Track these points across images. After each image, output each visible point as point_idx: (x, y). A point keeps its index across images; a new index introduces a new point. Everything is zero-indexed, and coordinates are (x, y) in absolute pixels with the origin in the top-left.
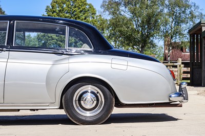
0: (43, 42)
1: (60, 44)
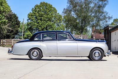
0: (30, 26)
1: (39, 28)
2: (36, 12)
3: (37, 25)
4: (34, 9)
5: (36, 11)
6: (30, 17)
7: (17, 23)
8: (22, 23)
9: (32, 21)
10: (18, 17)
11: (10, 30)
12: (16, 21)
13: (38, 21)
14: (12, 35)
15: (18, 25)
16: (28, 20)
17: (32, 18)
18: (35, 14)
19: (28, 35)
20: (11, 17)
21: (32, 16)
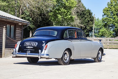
1: (115, 24)
2: (112, 7)
3: (113, 20)
4: (110, 3)
5: (112, 5)
6: (105, 12)
7: (91, 20)
8: (98, 19)
9: (107, 16)
10: (92, 13)
11: (81, 27)
12: (90, 17)
13: (114, 17)
14: (86, 32)
15: (92, 21)
16: (103, 16)
17: (107, 14)
18: (111, 8)
19: (103, 32)
20: (83, 14)
21: (107, 11)
